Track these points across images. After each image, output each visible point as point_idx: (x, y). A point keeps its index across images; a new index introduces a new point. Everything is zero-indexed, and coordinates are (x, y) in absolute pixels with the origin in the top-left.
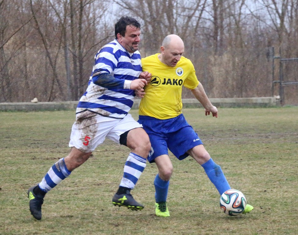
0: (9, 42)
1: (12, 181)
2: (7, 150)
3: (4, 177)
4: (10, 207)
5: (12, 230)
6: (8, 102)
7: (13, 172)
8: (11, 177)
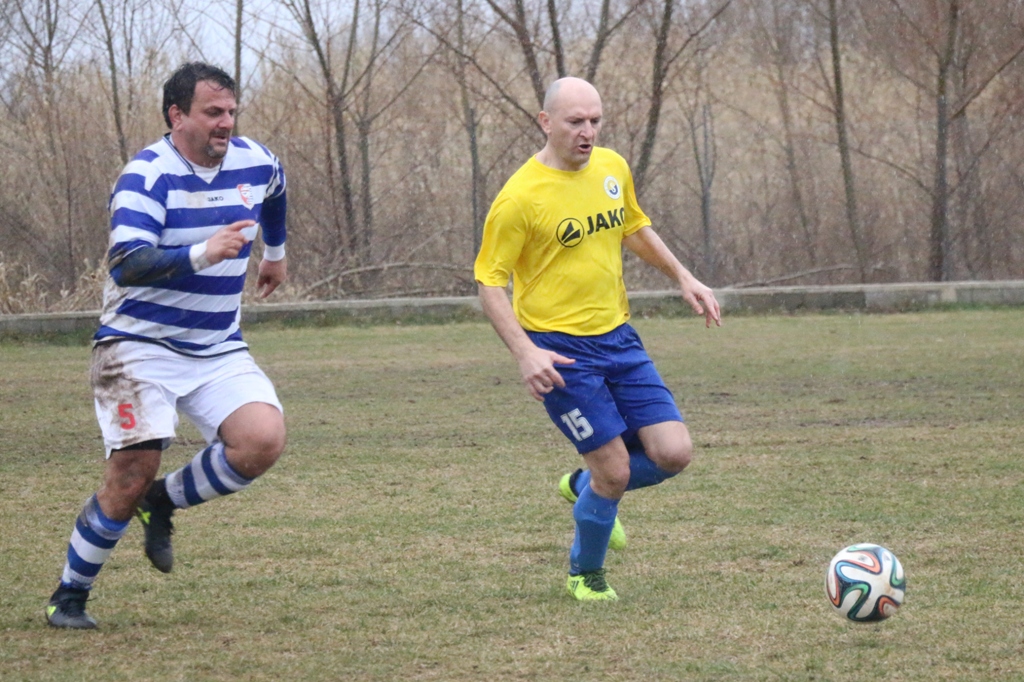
0: (983, 94)
1: (1002, 524)
2: (984, 427)
3: (979, 509)
4: (1004, 604)
5: (1013, 672)
6: (979, 279)
7: (1004, 495)
8: (999, 510)
